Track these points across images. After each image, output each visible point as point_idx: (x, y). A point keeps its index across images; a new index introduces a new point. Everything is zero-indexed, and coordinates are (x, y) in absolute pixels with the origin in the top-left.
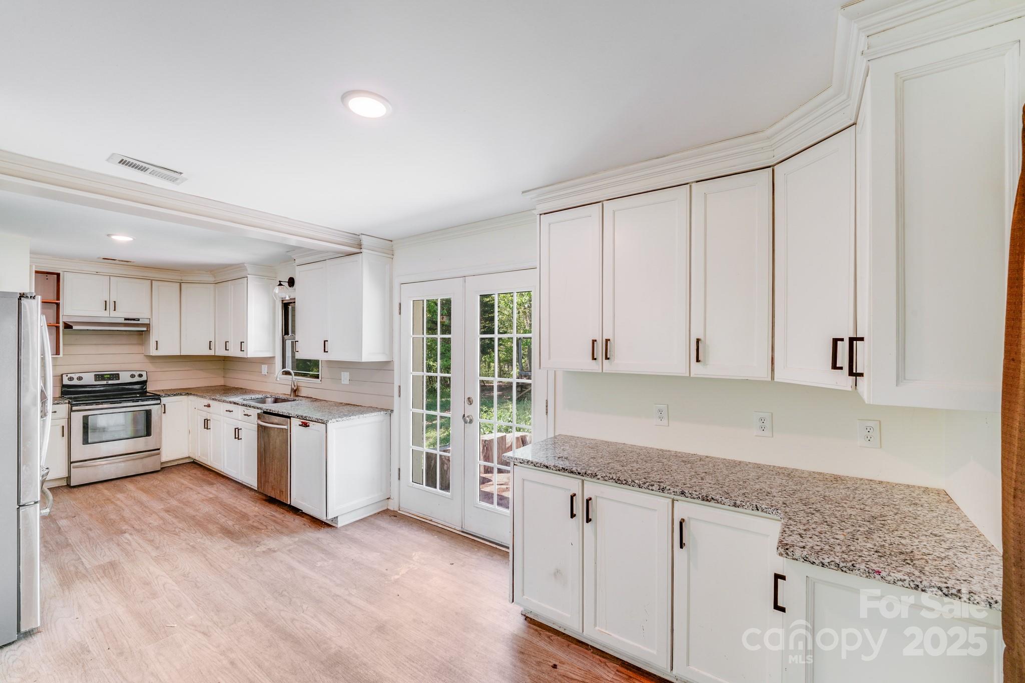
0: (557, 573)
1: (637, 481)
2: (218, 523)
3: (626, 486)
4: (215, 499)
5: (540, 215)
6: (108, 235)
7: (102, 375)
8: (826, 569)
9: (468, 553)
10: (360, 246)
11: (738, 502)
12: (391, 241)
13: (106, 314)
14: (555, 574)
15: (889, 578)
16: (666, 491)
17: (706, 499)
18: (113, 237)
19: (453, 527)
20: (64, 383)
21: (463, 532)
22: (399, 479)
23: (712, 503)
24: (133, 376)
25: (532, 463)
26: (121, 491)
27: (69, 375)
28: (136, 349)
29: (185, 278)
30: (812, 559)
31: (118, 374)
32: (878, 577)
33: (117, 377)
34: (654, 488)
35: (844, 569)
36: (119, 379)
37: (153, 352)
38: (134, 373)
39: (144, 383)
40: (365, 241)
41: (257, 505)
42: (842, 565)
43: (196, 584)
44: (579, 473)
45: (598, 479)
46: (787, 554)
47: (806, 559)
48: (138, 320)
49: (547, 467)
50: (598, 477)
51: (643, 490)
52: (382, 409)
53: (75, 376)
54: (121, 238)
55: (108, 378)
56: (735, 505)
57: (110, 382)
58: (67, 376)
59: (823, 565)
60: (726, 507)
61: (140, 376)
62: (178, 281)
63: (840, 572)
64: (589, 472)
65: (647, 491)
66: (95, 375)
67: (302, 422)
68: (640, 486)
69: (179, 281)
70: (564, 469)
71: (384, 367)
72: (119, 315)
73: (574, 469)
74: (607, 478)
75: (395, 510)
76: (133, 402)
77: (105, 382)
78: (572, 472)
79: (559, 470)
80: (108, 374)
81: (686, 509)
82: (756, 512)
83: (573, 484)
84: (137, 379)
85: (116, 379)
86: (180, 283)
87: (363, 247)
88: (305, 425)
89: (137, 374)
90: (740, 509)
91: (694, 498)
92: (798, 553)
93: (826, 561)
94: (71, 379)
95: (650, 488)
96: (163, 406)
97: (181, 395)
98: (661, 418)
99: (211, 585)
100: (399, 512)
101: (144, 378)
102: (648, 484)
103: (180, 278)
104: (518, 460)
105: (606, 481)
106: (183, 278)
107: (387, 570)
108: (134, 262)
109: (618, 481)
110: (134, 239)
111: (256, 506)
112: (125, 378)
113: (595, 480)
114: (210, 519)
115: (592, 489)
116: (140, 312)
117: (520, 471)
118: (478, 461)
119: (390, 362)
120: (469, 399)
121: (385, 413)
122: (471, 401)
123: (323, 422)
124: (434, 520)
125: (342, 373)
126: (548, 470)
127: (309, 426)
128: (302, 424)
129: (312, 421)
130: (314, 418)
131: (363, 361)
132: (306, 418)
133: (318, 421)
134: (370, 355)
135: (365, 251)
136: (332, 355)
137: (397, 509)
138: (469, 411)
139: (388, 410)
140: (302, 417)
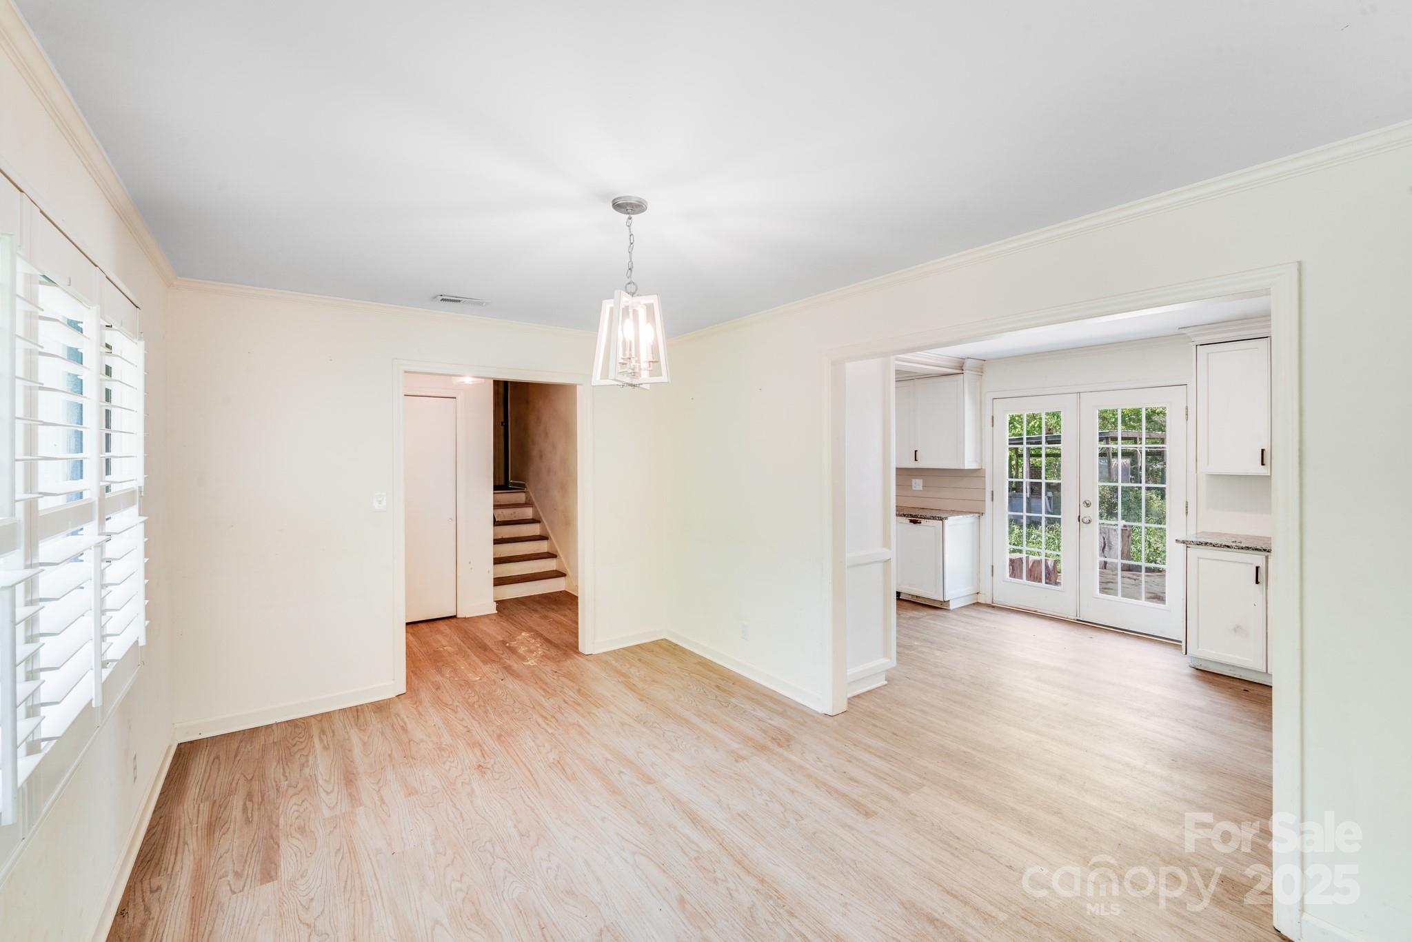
0: (1238, 629)
5: (1197, 345)
10: (961, 368)
12: (985, 361)
14: (1235, 630)
19: (1066, 617)
21: (1078, 620)
22: (992, 575)
25: (1213, 545)
40: (968, 363)
44: (1264, 550)
49: (1229, 547)
52: (970, 513)
70: (1248, 548)
71: (976, 474)
73: (1259, 547)
78: (1257, 550)
79: (1242, 549)
83: (1255, 559)
87: (964, 368)
88: (914, 522)
100: (993, 603)
104: (1195, 542)
117: (1195, 552)
118: (1098, 557)
119: (979, 469)
120: (1085, 502)
121: (977, 515)
122: (1088, 505)
123: (941, 519)
124: (1039, 611)
125: (913, 480)
126: (1229, 549)
127: (920, 523)
128: (911, 521)
129: (925, 518)
130: (928, 516)
131: (967, 467)
132: (916, 516)
133: (934, 518)
134: (969, 464)
135: (967, 371)
136: (923, 463)
137: (989, 602)
138: (1086, 513)
139: (979, 513)
140: (911, 516)
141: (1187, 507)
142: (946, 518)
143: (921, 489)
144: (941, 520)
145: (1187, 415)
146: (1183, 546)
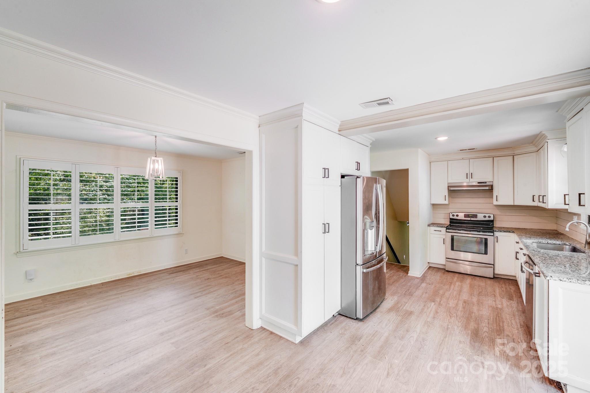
2: (478, 324)
4: (499, 309)
6: (436, 139)
7: (468, 215)
13: (468, 180)
18: (439, 139)
20: (450, 217)
24: (485, 217)
26: (461, 281)
27: (453, 214)
28: (488, 200)
29: (517, 152)
31: (477, 215)
33: (476, 216)
36: (477, 218)
37: (495, 203)
38: (486, 215)
39: (492, 221)
41: (520, 329)
43: (421, 348)
48: (486, 183)
53: (455, 214)
54: (442, 139)
55: (471, 216)
57: (472, 219)
58: (452, 214)
61: (489, 217)
62: (511, 155)
66: (465, 215)
69: (513, 155)
72: (474, 182)
76: (478, 232)
77: (469, 219)
80: (471, 215)
84: (487, 219)
85: (475, 218)
86: (513, 156)
89: (487, 215)
94: (453, 215)
96: (496, 237)
97: (509, 232)
99: (425, 354)
101: (492, 218)
103: (513, 152)
106: (515, 152)
108: (477, 149)
110: (449, 137)
111: (518, 329)
112: (480, 217)
114: (478, 320)
116: (487, 178)
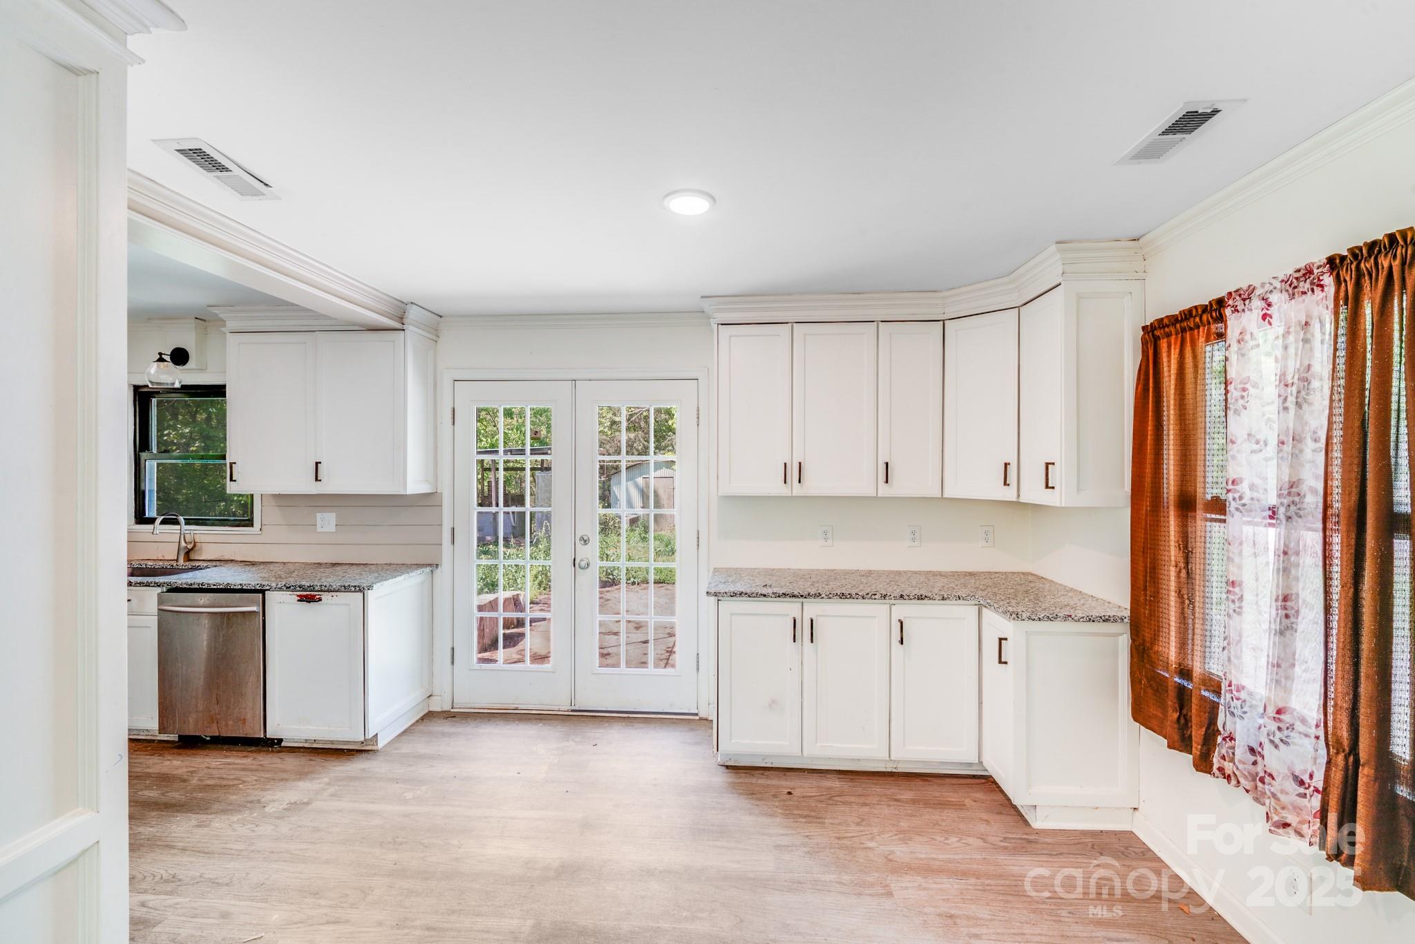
0: (773, 704)
1: (860, 594)
3: (851, 600)
5: (718, 324)
8: (1042, 622)
9: (601, 731)
10: (401, 319)
11: (946, 596)
12: (441, 317)
14: (770, 706)
15: (1075, 619)
16: (887, 598)
17: (920, 598)
19: (557, 708)
21: (572, 711)
22: (453, 663)
23: (926, 601)
25: (746, 594)
30: (1033, 617)
32: (1070, 619)
34: (876, 597)
35: (1052, 619)
40: (413, 314)
42: (1050, 616)
44: (802, 596)
45: (822, 598)
46: (1018, 617)
47: (1029, 618)
49: (765, 596)
50: (822, 596)
51: (866, 601)
56: (943, 599)
59: (1040, 619)
60: (937, 602)
63: (1050, 621)
64: (812, 593)
65: (870, 601)
67: (298, 596)
68: (863, 598)
70: (785, 595)
71: (428, 501)
73: (796, 593)
74: (831, 596)
75: (445, 709)
78: (794, 596)
79: (779, 596)
81: (903, 610)
82: (959, 602)
83: (791, 608)
87: (405, 321)
88: (309, 597)
90: (947, 602)
91: (911, 599)
92: (1024, 616)
93: (1041, 617)
95: (873, 597)
98: (826, 539)
100: (452, 710)
102: (870, 594)
104: (729, 594)
105: (830, 598)
107: (519, 773)
109: (843, 596)
113: (818, 600)
115: (813, 609)
117: (728, 606)
118: (598, 615)
119: (433, 493)
120: (582, 538)
121: (428, 569)
122: (585, 541)
123: (360, 589)
124: (520, 707)
125: (319, 515)
126: (765, 599)
127: (320, 600)
128: (302, 599)
129: (329, 591)
130: (336, 585)
131: (408, 493)
132: (312, 588)
133: (346, 589)
134: (415, 484)
135: (411, 327)
136: (330, 486)
137: (447, 707)
138: (584, 553)
139: (430, 565)
140: (302, 588)
141: (698, 538)
142: (370, 588)
143: (333, 529)
144: (360, 591)
145: (698, 418)
146: (713, 599)
